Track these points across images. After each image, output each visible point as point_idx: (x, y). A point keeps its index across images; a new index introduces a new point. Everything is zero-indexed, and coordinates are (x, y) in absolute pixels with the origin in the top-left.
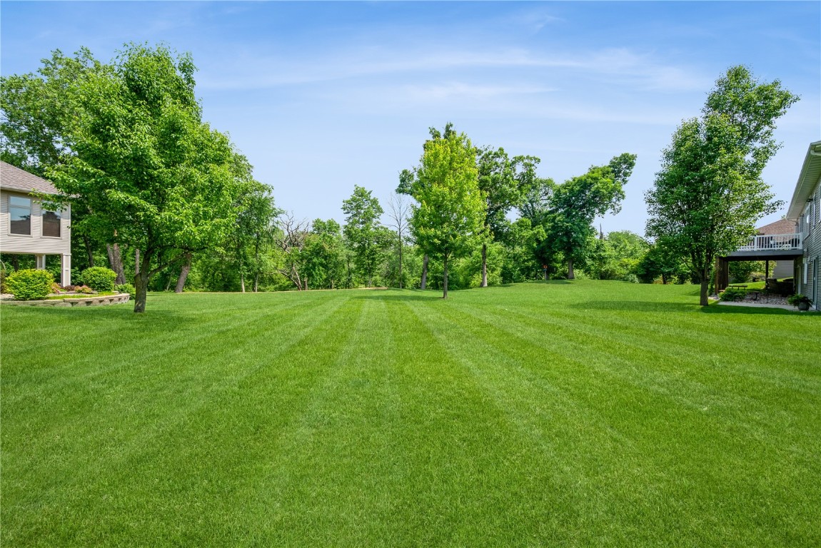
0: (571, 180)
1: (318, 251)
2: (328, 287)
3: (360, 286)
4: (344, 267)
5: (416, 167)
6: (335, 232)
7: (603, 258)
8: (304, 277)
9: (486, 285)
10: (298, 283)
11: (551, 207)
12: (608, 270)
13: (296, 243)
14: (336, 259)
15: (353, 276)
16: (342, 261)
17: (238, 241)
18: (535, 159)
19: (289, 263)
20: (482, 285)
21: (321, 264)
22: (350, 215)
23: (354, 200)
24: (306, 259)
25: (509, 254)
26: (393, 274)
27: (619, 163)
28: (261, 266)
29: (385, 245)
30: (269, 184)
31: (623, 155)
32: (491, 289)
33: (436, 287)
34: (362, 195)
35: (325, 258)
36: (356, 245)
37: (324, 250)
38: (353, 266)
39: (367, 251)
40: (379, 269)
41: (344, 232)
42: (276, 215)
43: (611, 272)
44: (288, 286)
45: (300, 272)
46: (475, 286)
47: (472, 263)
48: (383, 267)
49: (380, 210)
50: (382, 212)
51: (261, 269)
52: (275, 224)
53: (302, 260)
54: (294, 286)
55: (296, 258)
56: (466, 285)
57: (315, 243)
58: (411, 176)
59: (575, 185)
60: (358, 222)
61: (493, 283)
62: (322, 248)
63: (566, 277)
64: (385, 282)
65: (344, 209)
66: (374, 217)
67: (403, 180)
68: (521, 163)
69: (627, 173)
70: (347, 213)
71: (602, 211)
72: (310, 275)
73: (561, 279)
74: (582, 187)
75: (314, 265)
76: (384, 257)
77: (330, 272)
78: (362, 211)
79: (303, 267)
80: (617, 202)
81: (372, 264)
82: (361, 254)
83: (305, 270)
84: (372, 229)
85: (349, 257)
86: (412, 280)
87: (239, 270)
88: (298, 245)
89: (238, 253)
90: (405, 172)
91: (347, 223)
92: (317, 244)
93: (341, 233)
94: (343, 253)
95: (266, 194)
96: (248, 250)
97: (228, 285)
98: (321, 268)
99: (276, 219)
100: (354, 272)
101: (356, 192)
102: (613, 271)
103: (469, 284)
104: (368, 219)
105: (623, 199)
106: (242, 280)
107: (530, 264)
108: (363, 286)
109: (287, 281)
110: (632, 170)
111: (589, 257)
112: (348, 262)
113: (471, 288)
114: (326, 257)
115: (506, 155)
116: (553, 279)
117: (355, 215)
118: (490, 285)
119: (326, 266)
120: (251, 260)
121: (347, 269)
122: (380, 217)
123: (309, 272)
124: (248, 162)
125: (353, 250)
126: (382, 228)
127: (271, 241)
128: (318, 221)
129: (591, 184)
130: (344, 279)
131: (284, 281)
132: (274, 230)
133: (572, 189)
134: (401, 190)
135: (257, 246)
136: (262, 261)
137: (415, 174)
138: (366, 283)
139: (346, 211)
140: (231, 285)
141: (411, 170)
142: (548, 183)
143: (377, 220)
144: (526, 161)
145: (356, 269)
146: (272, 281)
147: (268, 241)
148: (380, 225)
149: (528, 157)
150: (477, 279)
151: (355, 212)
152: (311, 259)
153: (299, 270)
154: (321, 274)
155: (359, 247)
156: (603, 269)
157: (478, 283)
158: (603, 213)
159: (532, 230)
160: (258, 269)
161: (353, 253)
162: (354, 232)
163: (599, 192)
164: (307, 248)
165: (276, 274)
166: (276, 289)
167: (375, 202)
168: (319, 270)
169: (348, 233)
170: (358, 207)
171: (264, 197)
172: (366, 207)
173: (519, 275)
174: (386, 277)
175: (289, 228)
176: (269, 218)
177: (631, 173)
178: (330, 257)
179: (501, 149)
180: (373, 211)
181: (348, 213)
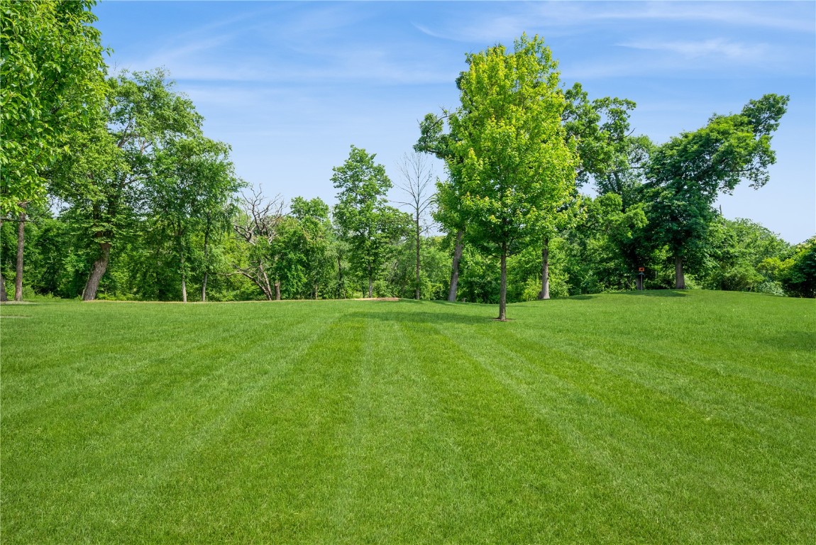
0: (680, 137)
1: (296, 243)
2: (310, 295)
3: (355, 294)
4: (333, 267)
5: (446, 109)
6: (322, 216)
7: (731, 257)
8: (274, 279)
9: (547, 296)
10: (267, 289)
11: (648, 178)
12: (736, 275)
13: (264, 230)
14: (323, 254)
15: (345, 280)
16: (331, 257)
17: (179, 226)
18: (628, 103)
19: (255, 260)
20: (540, 297)
21: (300, 261)
22: (343, 189)
23: (349, 167)
24: (279, 253)
25: (572, 250)
26: (403, 277)
27: (760, 110)
28: (211, 263)
29: (395, 234)
30: (225, 142)
31: (766, 98)
32: (555, 303)
33: (470, 297)
34: (361, 161)
35: (307, 253)
36: (351, 234)
37: (305, 242)
38: (346, 265)
39: (368, 243)
40: (383, 270)
41: (335, 215)
42: (235, 189)
43: (741, 278)
44: (253, 292)
45: (269, 273)
46: (530, 297)
47: (519, 262)
48: (389, 267)
49: (386, 183)
50: (390, 186)
51: (211, 267)
52: (234, 203)
53: (272, 255)
54: (262, 292)
55: (264, 252)
56: (517, 297)
57: (292, 230)
58: (438, 124)
59: (689, 143)
60: (355, 199)
61: (557, 293)
62: (301, 237)
63: (669, 286)
64: (392, 289)
65: (335, 180)
66: (378, 192)
67: (425, 131)
68: (604, 110)
69: (772, 126)
70: (338, 187)
71: (730, 185)
72: (284, 278)
73: (661, 288)
74: (701, 146)
75: (290, 262)
76: (392, 252)
77: (314, 273)
78: (361, 184)
79: (275, 265)
80: (761, 169)
81: (374, 261)
82: (358, 248)
83: (277, 269)
84: (374, 211)
85: (341, 252)
86: (430, 287)
87: (179, 268)
88: (266, 233)
89: (179, 243)
90: (429, 118)
91: (338, 202)
92: (295, 232)
93: (330, 218)
94: (331, 247)
95: (221, 157)
96: (193, 238)
97: (166, 292)
98: (299, 267)
99: (235, 195)
100: (347, 274)
101: (353, 156)
102: (743, 278)
103: (521, 294)
104: (369, 194)
105: (772, 163)
106: (184, 283)
107: (612, 265)
108: (360, 294)
109: (252, 285)
110: (779, 121)
111: (710, 256)
112: (340, 259)
113: (525, 301)
114: (308, 251)
115: (585, 95)
116: (648, 288)
117: (350, 190)
118: (554, 295)
119: (308, 264)
120: (198, 254)
121: (337, 269)
122: (387, 193)
123: (281, 272)
124: (196, 110)
125: (347, 240)
126: (389, 209)
127: (227, 226)
128: (298, 200)
129: (717, 140)
130: (333, 284)
131: (249, 286)
132: (233, 209)
133: (685, 150)
134: (422, 147)
135: (207, 234)
136: (213, 256)
137: (446, 121)
138: (364, 290)
139: (337, 184)
140: (168, 291)
141: (438, 115)
142: (642, 144)
143: (383, 197)
144: (612, 107)
145: (351, 269)
146: (230, 285)
147: (223, 227)
148: (386, 204)
149: (615, 101)
150: (532, 287)
151: (350, 184)
152: (286, 254)
153: (268, 270)
154: (300, 278)
155: (355, 237)
156: (727, 275)
157: (534, 294)
158: (731, 188)
159: (623, 211)
160: (208, 267)
161: (346, 246)
162: (348, 215)
163: (732, 152)
164: (281, 238)
165: (235, 276)
166: (236, 298)
167: (380, 171)
168: (297, 270)
169: (340, 216)
170: (355, 178)
171: (218, 162)
172: (366, 178)
173: (594, 282)
174: (393, 281)
175: (255, 208)
176: (226, 193)
177: (777, 125)
178: (313, 252)
179: (576, 86)
180: (377, 184)
181: (340, 186)
